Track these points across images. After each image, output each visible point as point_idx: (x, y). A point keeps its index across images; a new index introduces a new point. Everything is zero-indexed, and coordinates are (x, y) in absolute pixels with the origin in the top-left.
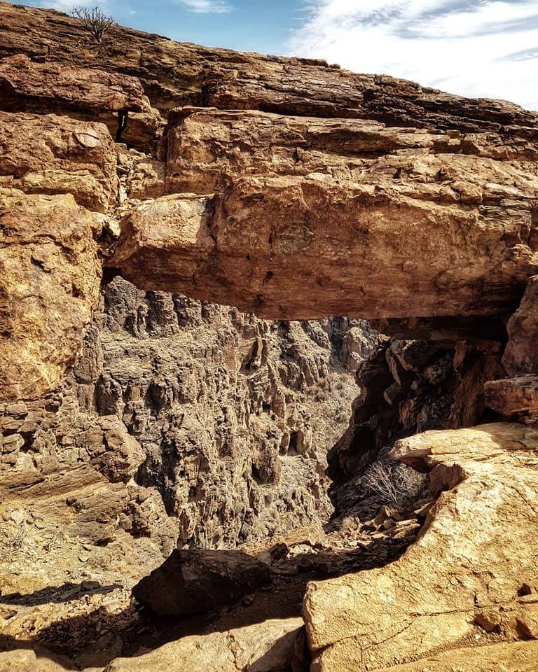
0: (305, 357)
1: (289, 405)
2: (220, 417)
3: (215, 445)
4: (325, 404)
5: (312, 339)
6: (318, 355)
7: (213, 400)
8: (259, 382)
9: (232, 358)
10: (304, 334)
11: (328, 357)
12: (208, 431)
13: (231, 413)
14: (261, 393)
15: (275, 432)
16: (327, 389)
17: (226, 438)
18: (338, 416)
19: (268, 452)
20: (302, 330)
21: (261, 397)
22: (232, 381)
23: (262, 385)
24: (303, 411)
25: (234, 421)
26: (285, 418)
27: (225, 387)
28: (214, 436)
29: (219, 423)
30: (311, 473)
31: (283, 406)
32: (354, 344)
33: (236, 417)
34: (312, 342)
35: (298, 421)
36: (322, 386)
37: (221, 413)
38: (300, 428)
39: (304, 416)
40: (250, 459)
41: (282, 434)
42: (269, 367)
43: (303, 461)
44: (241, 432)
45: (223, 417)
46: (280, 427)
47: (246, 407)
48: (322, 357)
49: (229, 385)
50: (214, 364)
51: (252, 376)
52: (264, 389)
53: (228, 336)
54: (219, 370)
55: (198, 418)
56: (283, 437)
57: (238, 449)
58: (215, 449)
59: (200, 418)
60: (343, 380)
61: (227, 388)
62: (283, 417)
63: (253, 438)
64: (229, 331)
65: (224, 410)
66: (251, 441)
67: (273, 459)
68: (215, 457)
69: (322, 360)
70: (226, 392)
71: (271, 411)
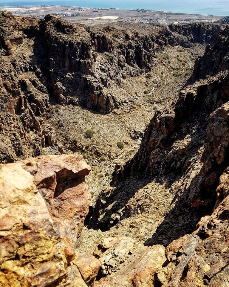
0: (38, 99)
1: (42, 125)
2: (13, 138)
3: (14, 152)
4: (52, 120)
5: (39, 90)
6: (44, 97)
7: (7, 131)
8: (26, 117)
9: (11, 108)
10: (35, 88)
11: (48, 98)
12: (9, 146)
13: (18, 135)
14: (28, 122)
15: (38, 139)
16: (51, 113)
17: (18, 147)
18: (59, 124)
19: (38, 148)
20: (33, 86)
21: (28, 124)
22: (14, 119)
23: (27, 118)
24: (49, 127)
25: (19, 138)
26: (41, 131)
27: (11, 123)
28: (12, 148)
29: (13, 141)
30: (57, 152)
31: (39, 126)
32: (59, 90)
33: (20, 136)
34: (39, 91)
35: (47, 132)
36: (49, 111)
37: (13, 137)
38: (48, 134)
39: (49, 129)
40: (30, 154)
41: (41, 139)
42: (29, 109)
43: (52, 148)
44: (24, 142)
45: (15, 138)
46: (39, 136)
47: (23, 130)
48: (46, 98)
49: (13, 122)
50: (3, 113)
51: (22, 115)
52: (29, 120)
53: (6, 97)
54: (7, 116)
55: (3, 142)
56: (42, 140)
57: (25, 151)
58: (14, 154)
59: (4, 142)
60: (58, 107)
61: (13, 123)
62: (40, 131)
63: (29, 144)
64: (7, 95)
65: (14, 135)
66: (29, 145)
67: (40, 151)
68: (16, 157)
69: (46, 100)
70: (12, 125)
71: (34, 130)
